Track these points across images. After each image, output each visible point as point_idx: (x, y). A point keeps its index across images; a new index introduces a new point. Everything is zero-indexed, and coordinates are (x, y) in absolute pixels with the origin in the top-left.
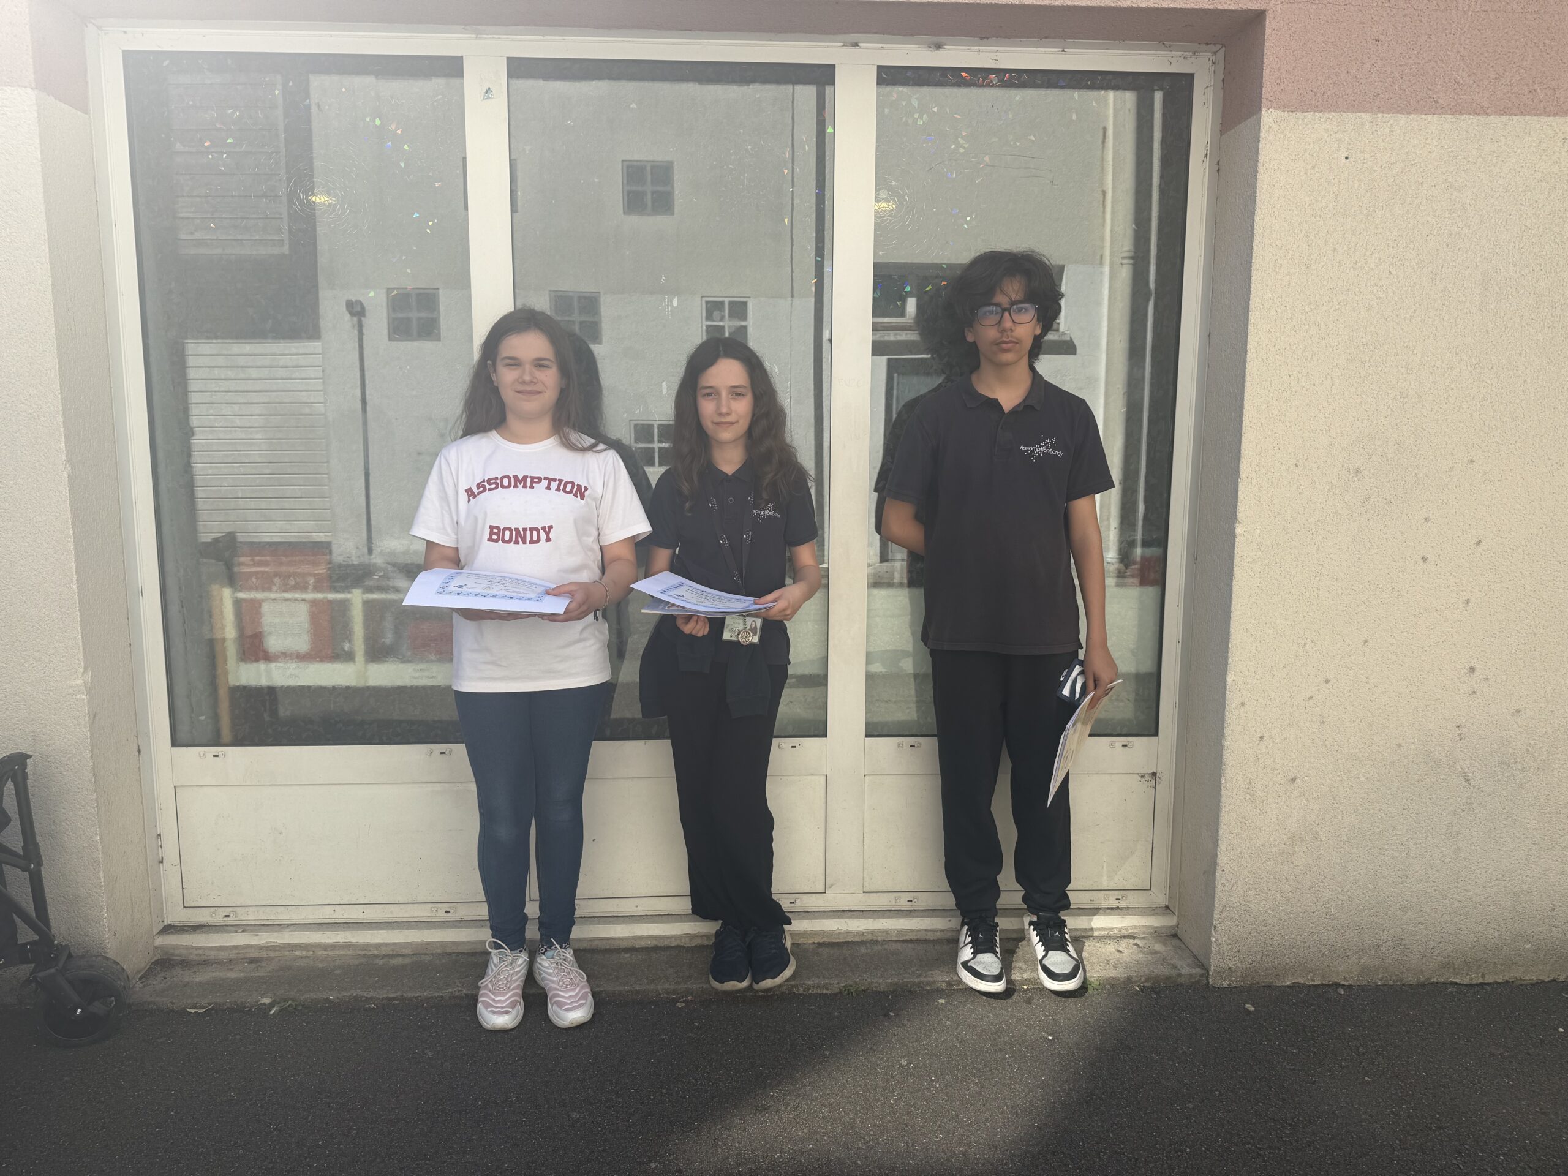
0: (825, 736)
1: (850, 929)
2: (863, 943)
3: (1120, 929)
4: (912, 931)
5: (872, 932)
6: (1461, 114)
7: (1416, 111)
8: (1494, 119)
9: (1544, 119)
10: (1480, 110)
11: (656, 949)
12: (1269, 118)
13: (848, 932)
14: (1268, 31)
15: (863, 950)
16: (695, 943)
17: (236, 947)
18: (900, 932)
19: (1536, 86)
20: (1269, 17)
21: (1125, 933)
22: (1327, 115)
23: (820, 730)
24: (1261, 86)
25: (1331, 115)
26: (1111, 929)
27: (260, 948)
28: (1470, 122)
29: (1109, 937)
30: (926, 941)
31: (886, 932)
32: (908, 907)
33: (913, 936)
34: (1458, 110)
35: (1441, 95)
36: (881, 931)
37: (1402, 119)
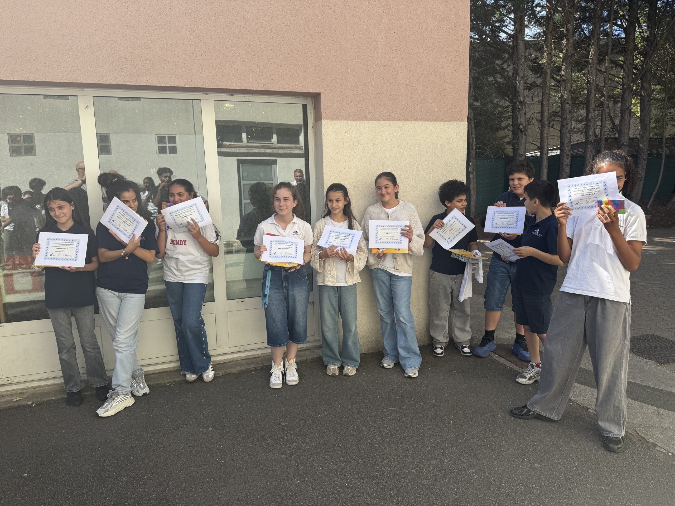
0: (214, 301)
1: (226, 358)
2: (230, 362)
3: (306, 347)
4: (245, 356)
5: (232, 358)
6: (373, 121)
7: (362, 120)
8: (381, 122)
9: (394, 122)
10: (378, 120)
11: (163, 372)
12: (324, 122)
13: (225, 360)
14: (322, 99)
15: (230, 364)
16: (175, 369)
17: (13, 390)
18: (241, 357)
19: (391, 113)
20: (322, 94)
21: (307, 348)
22: (339, 121)
23: (212, 299)
24: (321, 113)
25: (340, 121)
26: (303, 348)
27: (23, 389)
28: (375, 123)
29: (303, 350)
30: (249, 359)
31: (237, 358)
32: (244, 350)
33: (245, 358)
34: (372, 120)
35: (368, 116)
36: (235, 358)
37: (359, 122)
